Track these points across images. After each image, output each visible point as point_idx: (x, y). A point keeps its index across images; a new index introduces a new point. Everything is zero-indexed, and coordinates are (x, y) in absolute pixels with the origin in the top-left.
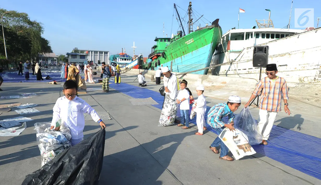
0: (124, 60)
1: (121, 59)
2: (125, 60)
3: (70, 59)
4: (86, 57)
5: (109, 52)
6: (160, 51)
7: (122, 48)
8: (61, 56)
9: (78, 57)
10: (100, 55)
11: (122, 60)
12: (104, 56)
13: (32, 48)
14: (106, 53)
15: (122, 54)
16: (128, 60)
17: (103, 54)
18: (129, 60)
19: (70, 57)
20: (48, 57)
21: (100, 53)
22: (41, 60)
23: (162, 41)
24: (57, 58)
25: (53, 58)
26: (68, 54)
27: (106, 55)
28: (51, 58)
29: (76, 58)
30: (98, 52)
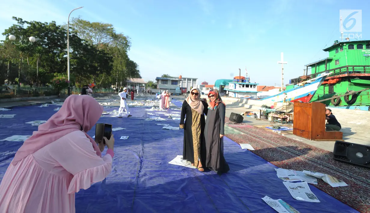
0: (245, 86)
1: (241, 84)
2: (247, 86)
3: (160, 85)
4: (178, 82)
5: (197, 79)
6: (355, 68)
7: (240, 69)
8: (150, 82)
9: (170, 83)
10: (189, 82)
11: (242, 86)
12: (193, 83)
13: (114, 68)
14: (194, 80)
15: (239, 78)
16: (251, 87)
17: (191, 81)
18: (253, 86)
19: (160, 82)
20: (136, 82)
21: (188, 80)
22: (130, 86)
23: (353, 48)
24: (146, 84)
25: (142, 84)
26: (158, 79)
27: (194, 82)
28: (140, 84)
29: (167, 84)
30: (187, 79)
